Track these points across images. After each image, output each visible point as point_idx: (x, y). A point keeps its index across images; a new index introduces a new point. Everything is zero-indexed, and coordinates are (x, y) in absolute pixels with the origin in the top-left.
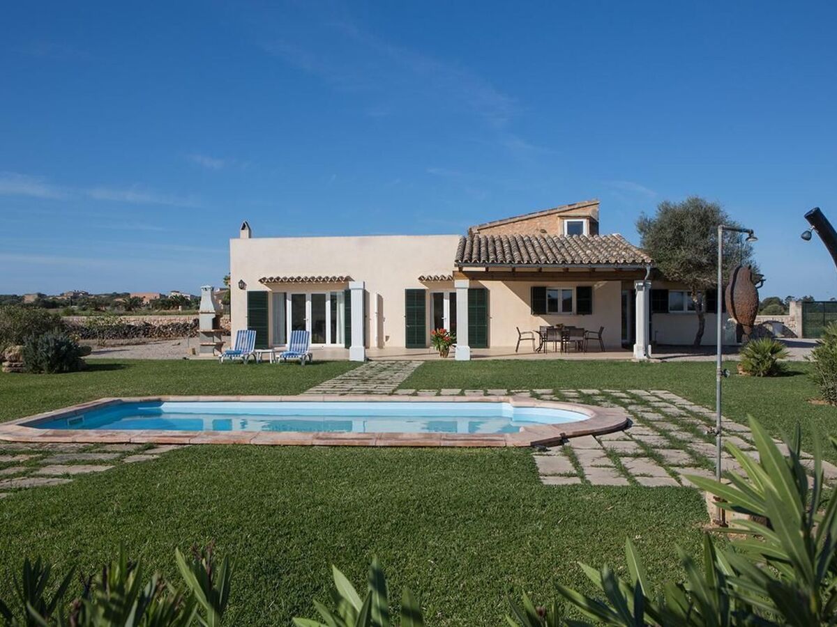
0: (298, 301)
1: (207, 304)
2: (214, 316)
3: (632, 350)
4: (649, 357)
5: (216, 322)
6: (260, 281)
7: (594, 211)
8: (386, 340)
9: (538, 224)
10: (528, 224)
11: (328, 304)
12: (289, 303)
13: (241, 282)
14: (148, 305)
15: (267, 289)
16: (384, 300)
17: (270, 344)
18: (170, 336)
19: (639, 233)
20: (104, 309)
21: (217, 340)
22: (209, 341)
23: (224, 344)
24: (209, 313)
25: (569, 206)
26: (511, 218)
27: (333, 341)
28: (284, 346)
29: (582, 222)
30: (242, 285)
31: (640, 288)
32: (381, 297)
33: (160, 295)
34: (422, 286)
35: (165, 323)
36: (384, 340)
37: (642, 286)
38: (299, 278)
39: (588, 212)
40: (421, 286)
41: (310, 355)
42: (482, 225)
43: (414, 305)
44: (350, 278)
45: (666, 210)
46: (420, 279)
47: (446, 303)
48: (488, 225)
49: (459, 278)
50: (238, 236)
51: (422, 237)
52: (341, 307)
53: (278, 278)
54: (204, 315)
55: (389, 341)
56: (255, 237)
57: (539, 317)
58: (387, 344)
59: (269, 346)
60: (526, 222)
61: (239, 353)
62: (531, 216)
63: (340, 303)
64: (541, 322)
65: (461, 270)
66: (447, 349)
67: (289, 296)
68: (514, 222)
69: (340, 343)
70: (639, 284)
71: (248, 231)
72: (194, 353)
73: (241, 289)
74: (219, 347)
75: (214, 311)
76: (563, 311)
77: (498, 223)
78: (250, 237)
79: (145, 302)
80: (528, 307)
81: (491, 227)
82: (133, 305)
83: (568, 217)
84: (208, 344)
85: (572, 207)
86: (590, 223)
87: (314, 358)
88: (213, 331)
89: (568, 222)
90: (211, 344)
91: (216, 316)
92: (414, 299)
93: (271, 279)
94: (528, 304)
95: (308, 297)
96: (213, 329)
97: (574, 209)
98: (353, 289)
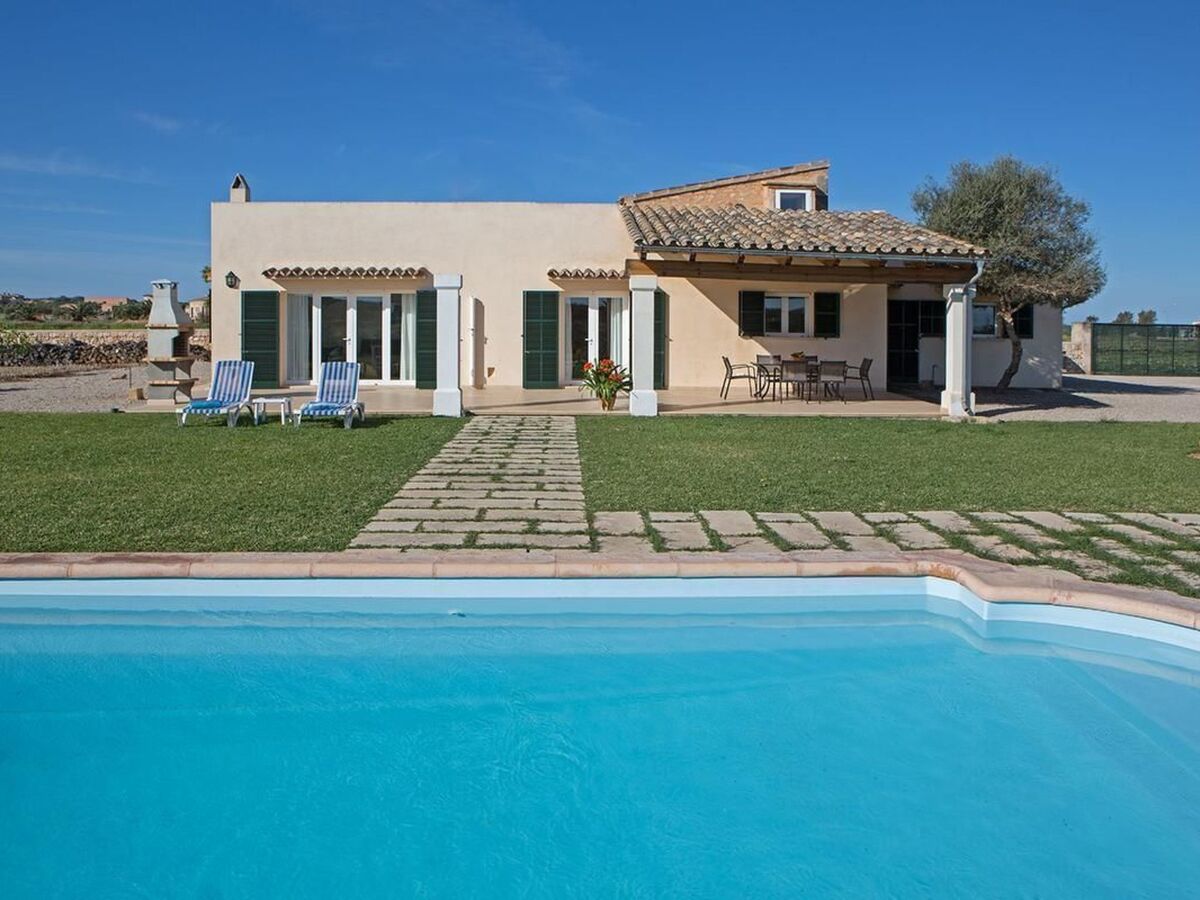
0: (334, 310)
1: (162, 312)
2: (175, 333)
3: (938, 402)
4: (971, 413)
5: (179, 345)
6: (265, 273)
7: (821, 178)
8: (489, 375)
9: (732, 195)
10: (714, 195)
11: (386, 314)
12: (317, 312)
13: (231, 275)
14: (108, 313)
15: (279, 288)
16: (485, 308)
17: (281, 380)
18: (116, 362)
19: (916, 210)
20: (42, 318)
21: (181, 375)
22: (165, 378)
23: (196, 382)
24: (165, 328)
25: (782, 169)
26: (688, 185)
27: (395, 375)
28: (308, 384)
29: (804, 195)
30: (232, 281)
31: (957, 298)
32: (481, 303)
33: (128, 300)
34: (553, 287)
35: (109, 341)
36: (486, 375)
37: (963, 294)
38: (336, 270)
39: (812, 179)
40: (551, 286)
41: (361, 407)
42: (642, 194)
43: (539, 318)
44: (426, 271)
45: (968, 177)
46: (551, 274)
47: (593, 316)
48: (652, 195)
49: (640, 271)
50: (226, 199)
51: (555, 205)
52: (409, 321)
53: (298, 270)
54: (155, 331)
55: (494, 375)
56: (256, 201)
57: (752, 341)
58: (490, 382)
59: (281, 384)
60: (713, 191)
61: (221, 405)
62: (720, 183)
63: (408, 312)
64: (755, 349)
65: (643, 259)
66: (614, 396)
67: (317, 300)
68: (693, 192)
69: (407, 378)
70: (957, 291)
71: (244, 190)
72: (141, 397)
73: (231, 286)
74: (186, 387)
75: (177, 326)
76: (790, 331)
77: (668, 192)
78: (248, 199)
79: (105, 308)
80: (733, 322)
81: (655, 198)
82: (85, 313)
83: (781, 186)
84: (164, 382)
85: (787, 172)
86: (817, 196)
87: (368, 411)
88: (173, 360)
89: (782, 194)
90: (170, 382)
91: (181, 333)
92: (539, 307)
93: (285, 270)
94: (735, 321)
95: (352, 302)
96: (174, 356)
97: (789, 174)
98: (441, 288)
